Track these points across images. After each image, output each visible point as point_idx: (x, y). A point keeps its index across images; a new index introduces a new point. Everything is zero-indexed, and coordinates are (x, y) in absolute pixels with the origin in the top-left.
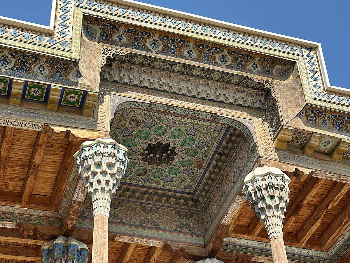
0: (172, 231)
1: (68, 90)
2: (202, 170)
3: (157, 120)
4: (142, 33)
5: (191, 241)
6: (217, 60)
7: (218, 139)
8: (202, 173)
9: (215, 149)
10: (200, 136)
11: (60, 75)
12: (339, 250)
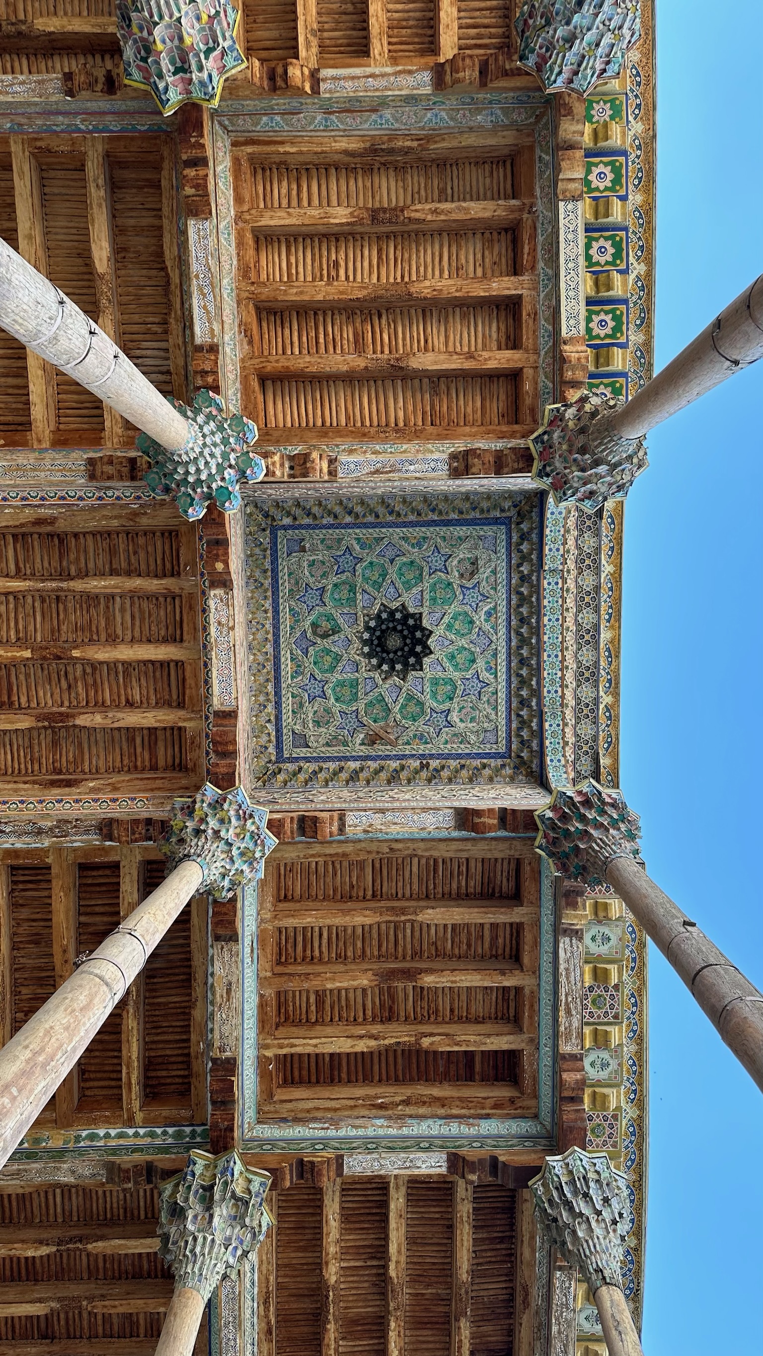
1: (621, 385)
2: (364, 750)
3: (485, 609)
7: (462, 746)
8: (354, 754)
9: (434, 752)
10: (463, 707)
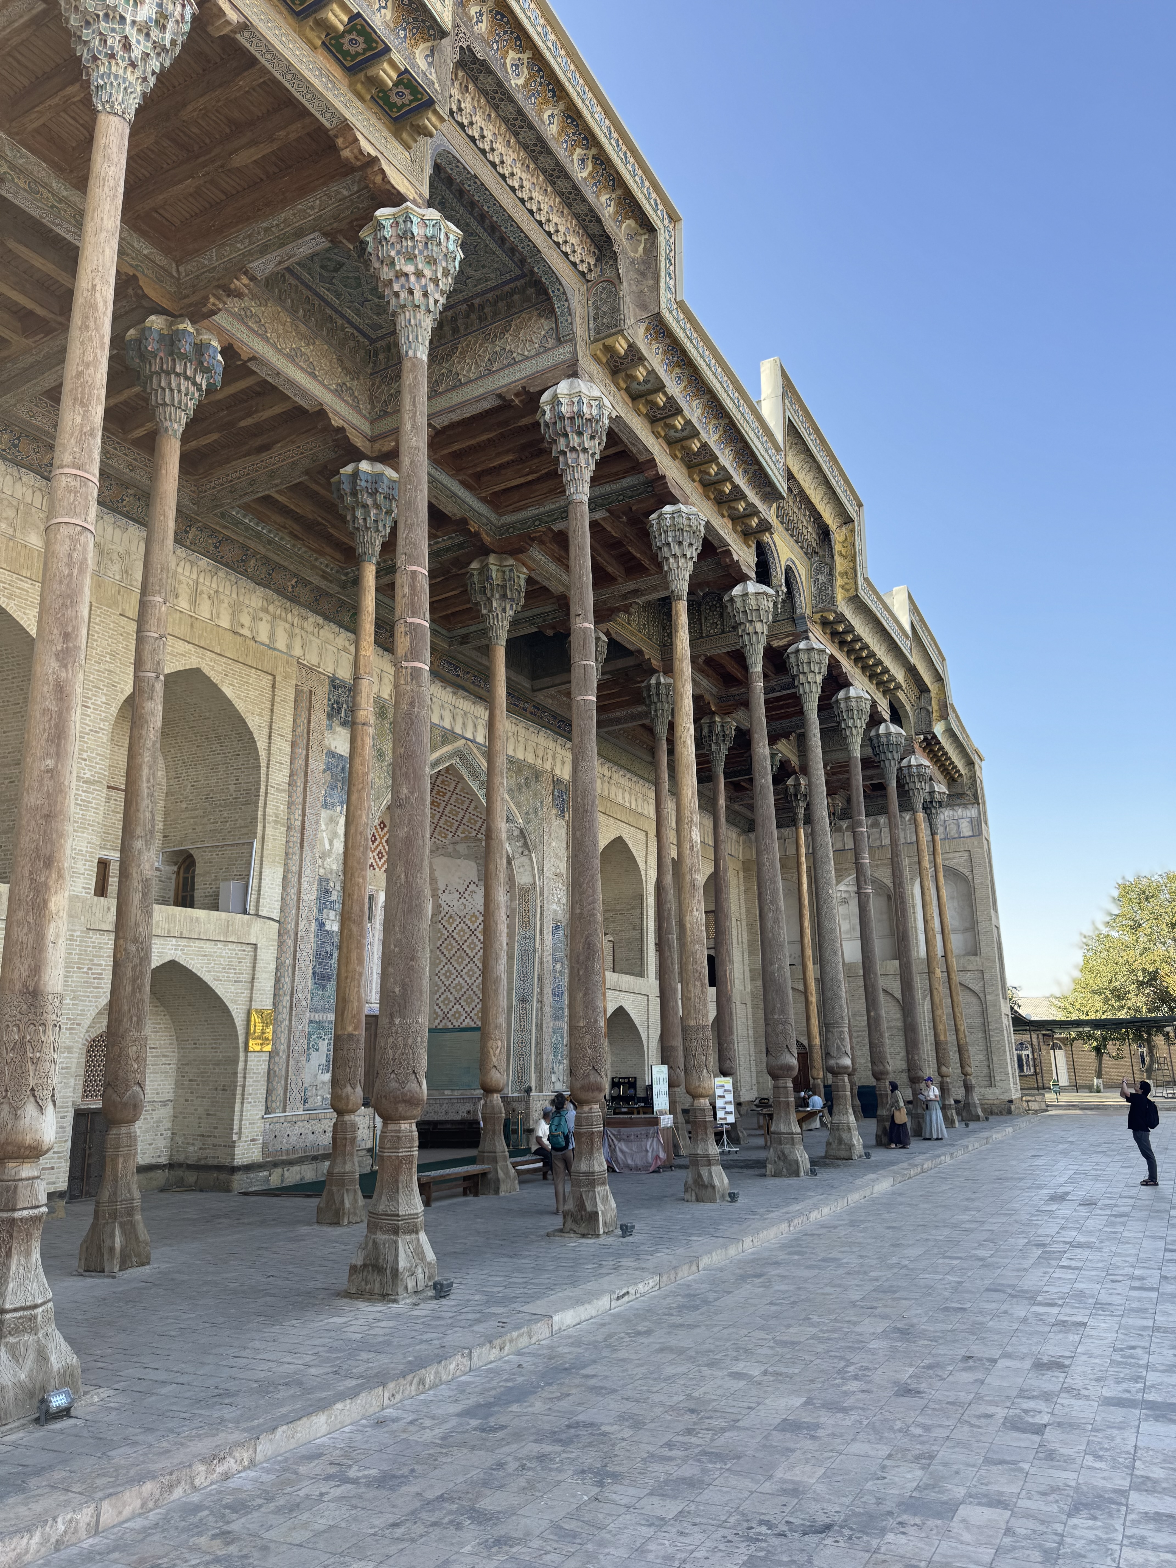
0: (331, 391)
4: (512, 33)
5: (354, 421)
6: (575, 157)
11: (405, 37)
12: (523, 522)
